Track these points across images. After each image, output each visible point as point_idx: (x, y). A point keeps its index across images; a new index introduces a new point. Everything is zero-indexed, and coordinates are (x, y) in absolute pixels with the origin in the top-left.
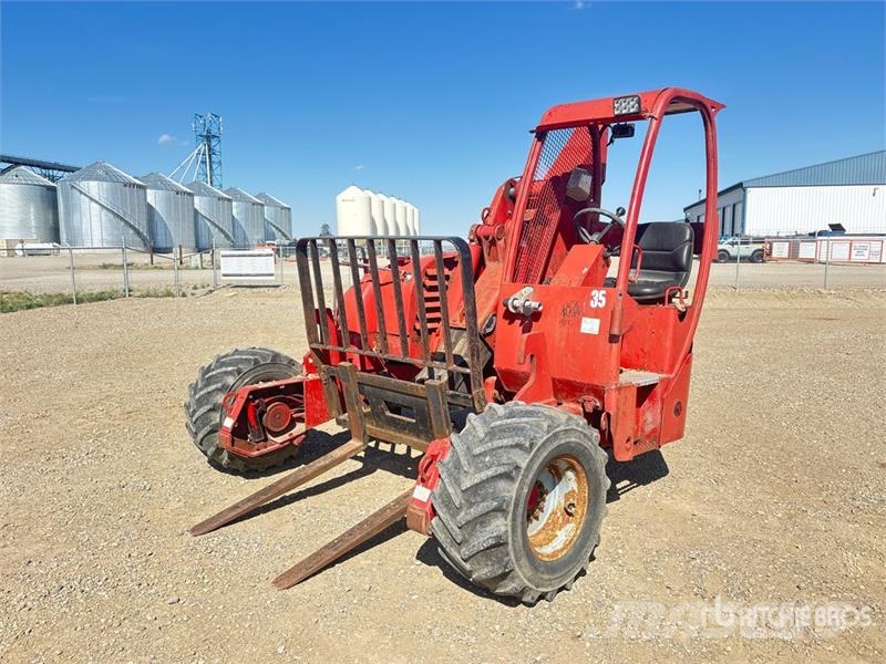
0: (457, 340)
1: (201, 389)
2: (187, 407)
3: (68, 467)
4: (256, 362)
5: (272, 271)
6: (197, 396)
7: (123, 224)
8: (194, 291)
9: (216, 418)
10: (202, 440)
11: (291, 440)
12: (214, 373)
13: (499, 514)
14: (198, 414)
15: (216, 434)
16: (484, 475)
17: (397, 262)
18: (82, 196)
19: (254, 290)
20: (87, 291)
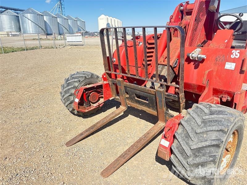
0: (162, 69)
1: (66, 87)
2: (61, 93)
3: (22, 112)
4: (85, 77)
5: (81, 41)
6: (64, 90)
7: (38, 27)
8: (59, 47)
9: (72, 98)
10: (67, 105)
11: (99, 105)
12: (70, 81)
13: (212, 163)
14: (65, 97)
15: (73, 104)
16: (204, 144)
17: (136, 38)
18: (26, 18)
19: (76, 46)
20: (29, 47)
